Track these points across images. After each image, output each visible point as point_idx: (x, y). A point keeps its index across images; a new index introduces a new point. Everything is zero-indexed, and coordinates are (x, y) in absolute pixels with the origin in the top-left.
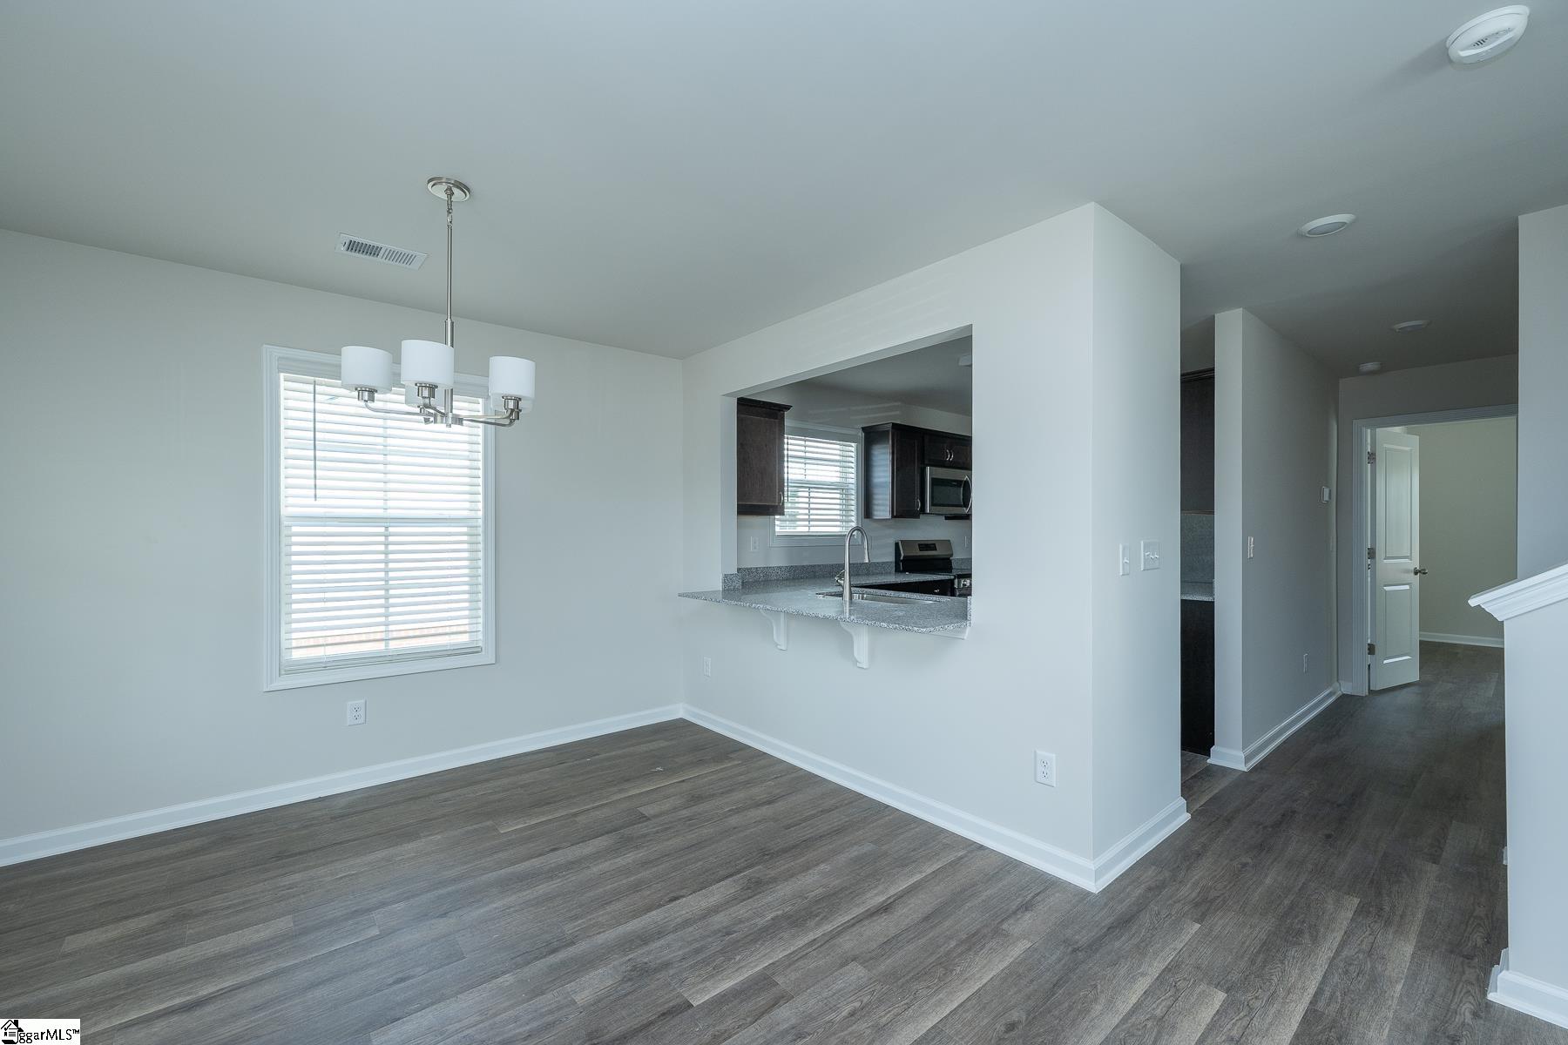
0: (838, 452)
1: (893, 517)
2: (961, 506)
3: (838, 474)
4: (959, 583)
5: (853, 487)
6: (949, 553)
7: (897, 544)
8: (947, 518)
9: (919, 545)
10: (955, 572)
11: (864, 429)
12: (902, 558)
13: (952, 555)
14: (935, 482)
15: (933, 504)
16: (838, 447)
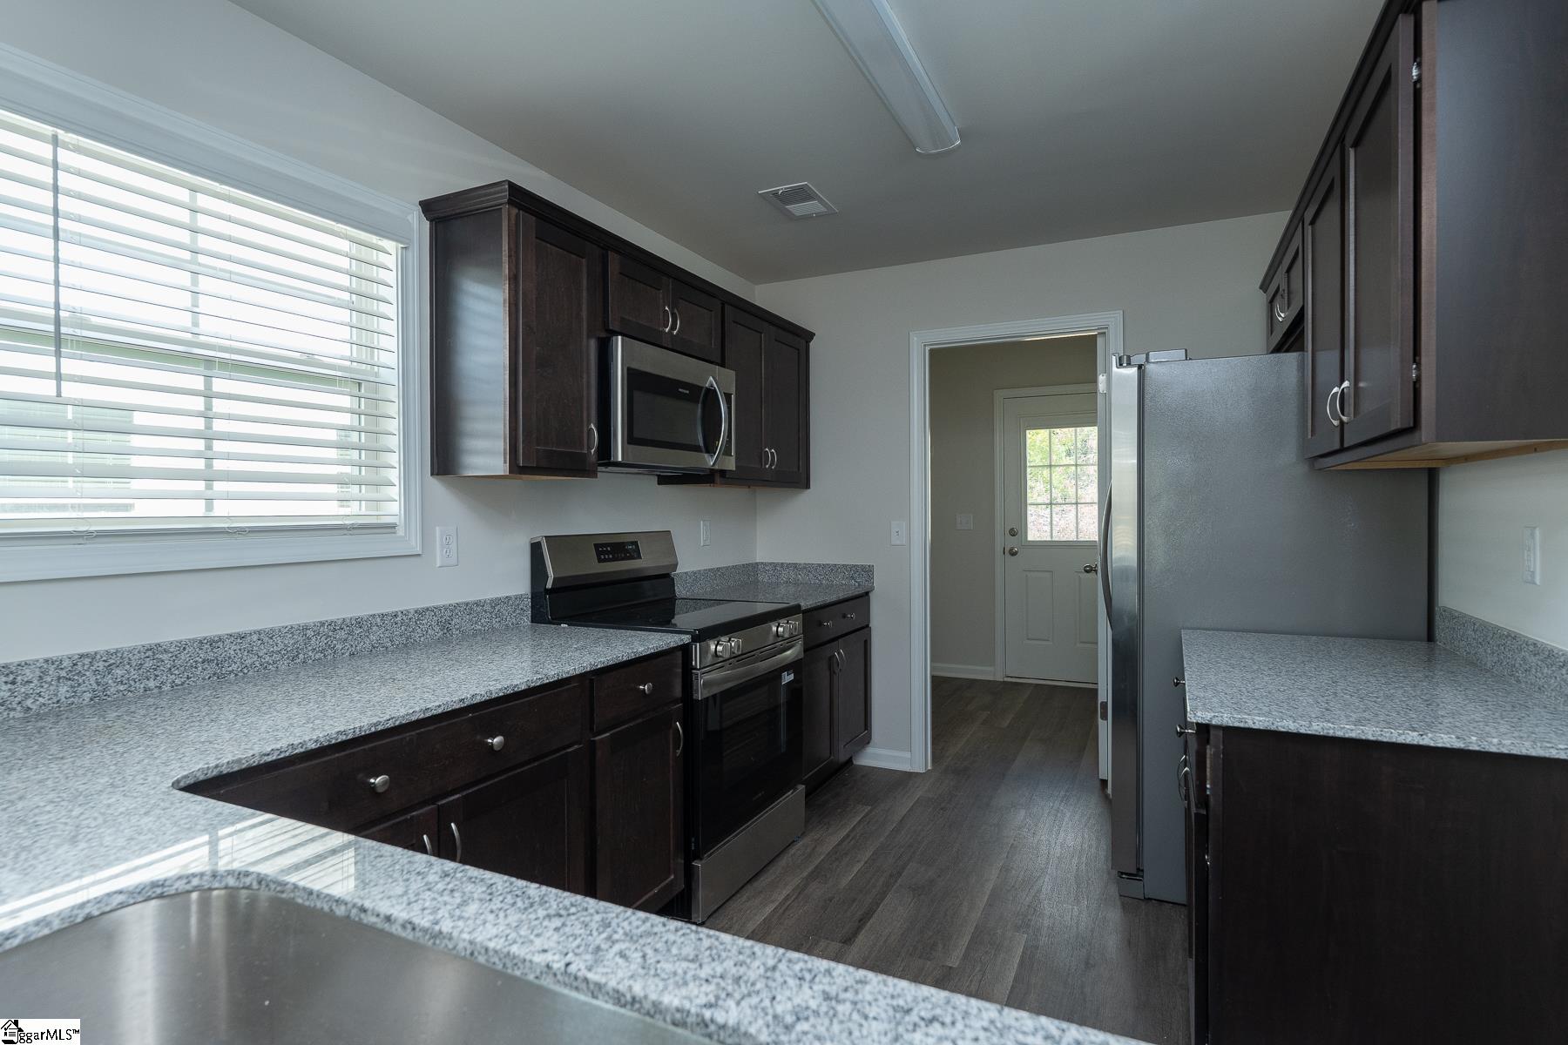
0: (344, 263)
1: (517, 468)
2: (696, 449)
3: (345, 333)
4: (704, 652)
5: (392, 376)
6: (665, 562)
7: (535, 548)
8: (663, 480)
9: (597, 546)
10: (689, 620)
11: (427, 207)
12: (549, 585)
13: (675, 566)
14: (636, 378)
15: (631, 439)
16: (344, 245)
